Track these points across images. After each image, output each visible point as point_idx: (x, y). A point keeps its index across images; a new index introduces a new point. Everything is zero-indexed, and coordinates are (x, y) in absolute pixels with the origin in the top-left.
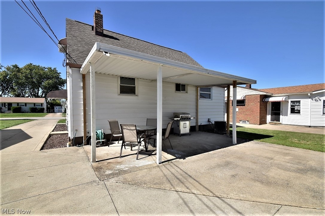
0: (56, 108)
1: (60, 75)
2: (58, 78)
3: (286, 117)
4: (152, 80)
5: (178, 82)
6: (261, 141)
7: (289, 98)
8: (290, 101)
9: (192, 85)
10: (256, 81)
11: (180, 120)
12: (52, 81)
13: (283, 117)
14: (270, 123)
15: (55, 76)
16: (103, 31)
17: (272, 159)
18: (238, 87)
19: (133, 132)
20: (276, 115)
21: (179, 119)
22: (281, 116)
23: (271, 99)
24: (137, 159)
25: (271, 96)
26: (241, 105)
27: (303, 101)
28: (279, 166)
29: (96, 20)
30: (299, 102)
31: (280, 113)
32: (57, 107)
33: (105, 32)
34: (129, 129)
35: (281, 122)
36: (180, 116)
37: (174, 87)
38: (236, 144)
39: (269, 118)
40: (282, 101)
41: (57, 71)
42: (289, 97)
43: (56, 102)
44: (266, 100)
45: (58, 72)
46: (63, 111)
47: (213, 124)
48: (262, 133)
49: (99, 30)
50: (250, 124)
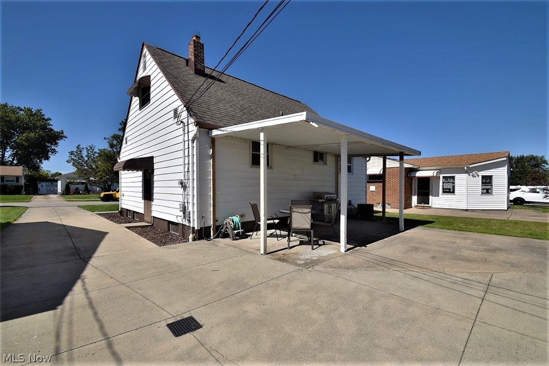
0: (42, 186)
1: (51, 122)
2: (44, 128)
3: (437, 198)
4: (289, 147)
5: (317, 149)
6: (427, 227)
7: (441, 173)
8: (441, 176)
9: (331, 153)
10: (420, 152)
11: (325, 202)
12: (35, 134)
13: (434, 198)
14: (416, 206)
15: (41, 126)
16: (204, 69)
17: (455, 243)
18: (389, 159)
19: (307, 216)
20: (424, 196)
21: (324, 200)
22: (430, 197)
23: (419, 174)
24: (313, 249)
25: (418, 169)
26: (377, 182)
27: (457, 176)
28: (468, 249)
29: (195, 50)
30: (453, 178)
31: (429, 192)
32: (44, 184)
33: (207, 71)
34: (301, 211)
35: (430, 205)
36: (326, 196)
37: (311, 156)
38: (404, 231)
39: (415, 199)
40: (433, 177)
41: (43, 115)
42: (440, 171)
43: (40, 175)
44: (412, 175)
45: (46, 118)
46: (59, 190)
47: (356, 208)
48: (418, 218)
49: (199, 67)
50: (391, 208)
